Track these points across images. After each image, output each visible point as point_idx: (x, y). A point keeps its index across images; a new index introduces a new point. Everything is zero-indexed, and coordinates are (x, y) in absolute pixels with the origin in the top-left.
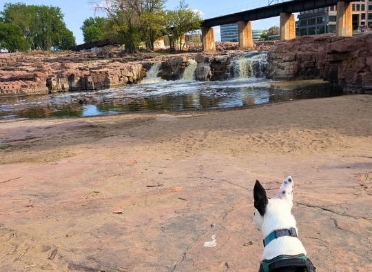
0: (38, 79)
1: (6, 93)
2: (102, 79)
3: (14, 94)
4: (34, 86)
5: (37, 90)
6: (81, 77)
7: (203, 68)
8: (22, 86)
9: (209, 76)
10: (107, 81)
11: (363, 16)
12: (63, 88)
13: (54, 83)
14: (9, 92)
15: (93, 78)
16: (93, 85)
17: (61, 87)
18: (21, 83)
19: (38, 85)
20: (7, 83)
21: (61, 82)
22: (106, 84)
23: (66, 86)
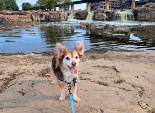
0: (27, 15)
1: (10, 21)
2: (57, 17)
3: (15, 22)
4: (26, 18)
5: (27, 20)
6: (46, 16)
7: (103, 15)
8: (19, 18)
9: (106, 19)
10: (60, 18)
13: (34, 18)
14: (13, 21)
15: (53, 16)
16: (53, 20)
17: (37, 20)
18: (18, 16)
19: (27, 18)
20: (10, 15)
21: (37, 17)
23: (39, 19)
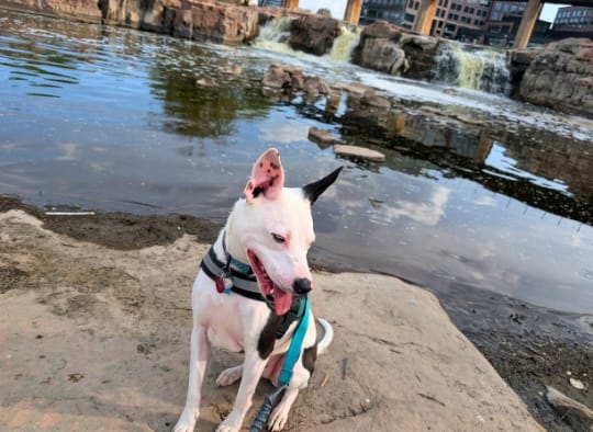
2: (210, 21)
3: (27, 7)
5: (80, 10)
6: (165, 8)
7: (392, 50)
9: (403, 67)
10: (219, 28)
11: (441, 23)
12: (128, 20)
13: (113, 6)
15: (194, 16)
16: (191, 30)
17: (123, 17)
21: (127, 7)
22: (216, 35)
23: (135, 17)
